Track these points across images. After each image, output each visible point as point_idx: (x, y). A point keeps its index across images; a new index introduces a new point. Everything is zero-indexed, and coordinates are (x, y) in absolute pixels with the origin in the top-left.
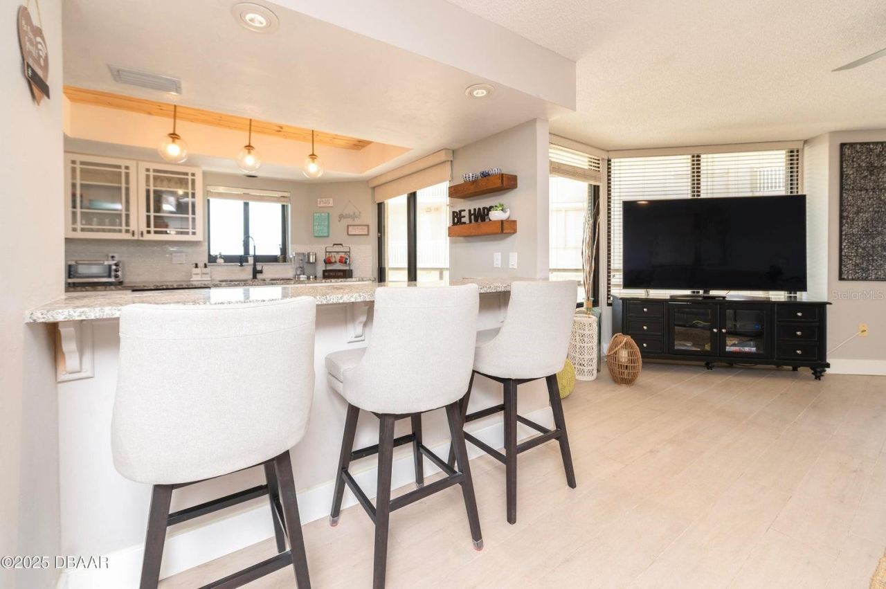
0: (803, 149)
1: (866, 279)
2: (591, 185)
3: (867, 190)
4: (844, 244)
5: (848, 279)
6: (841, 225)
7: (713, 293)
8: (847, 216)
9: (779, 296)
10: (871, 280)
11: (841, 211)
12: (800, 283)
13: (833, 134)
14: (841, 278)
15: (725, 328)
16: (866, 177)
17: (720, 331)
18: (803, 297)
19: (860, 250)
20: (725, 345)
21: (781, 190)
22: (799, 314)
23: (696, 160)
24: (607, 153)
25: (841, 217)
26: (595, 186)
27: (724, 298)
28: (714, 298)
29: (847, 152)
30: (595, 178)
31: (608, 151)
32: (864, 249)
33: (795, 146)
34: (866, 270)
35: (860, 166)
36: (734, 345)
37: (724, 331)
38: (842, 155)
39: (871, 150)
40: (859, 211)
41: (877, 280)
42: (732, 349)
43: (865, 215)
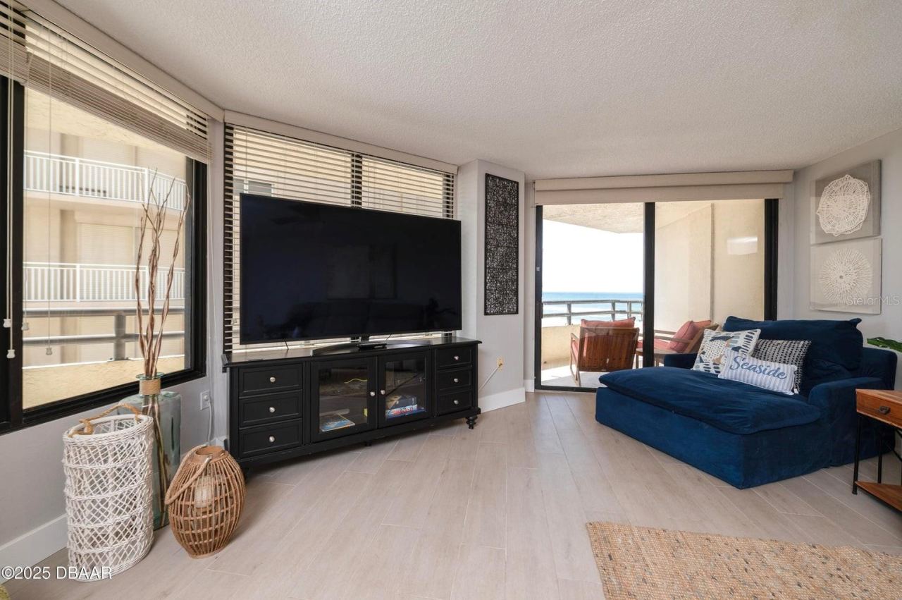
0: (457, 175)
1: (501, 313)
2: (187, 158)
3: (502, 225)
4: (488, 278)
5: (490, 314)
6: (486, 259)
7: (374, 339)
8: (490, 249)
9: (436, 338)
10: (506, 314)
11: (486, 244)
12: (453, 319)
14: (486, 314)
15: (384, 389)
16: (502, 212)
17: (378, 393)
18: (458, 335)
19: (498, 284)
20: (385, 409)
21: (437, 212)
22: (456, 358)
24: (221, 111)
25: (486, 250)
26: (198, 163)
27: (384, 345)
28: (372, 347)
29: (491, 184)
30: (203, 151)
31: (224, 110)
32: (501, 283)
33: (450, 171)
34: (502, 304)
35: (498, 201)
36: (396, 406)
37: (383, 392)
38: (487, 185)
39: (505, 187)
40: (497, 246)
41: (509, 313)
42: (393, 412)
43: (502, 250)
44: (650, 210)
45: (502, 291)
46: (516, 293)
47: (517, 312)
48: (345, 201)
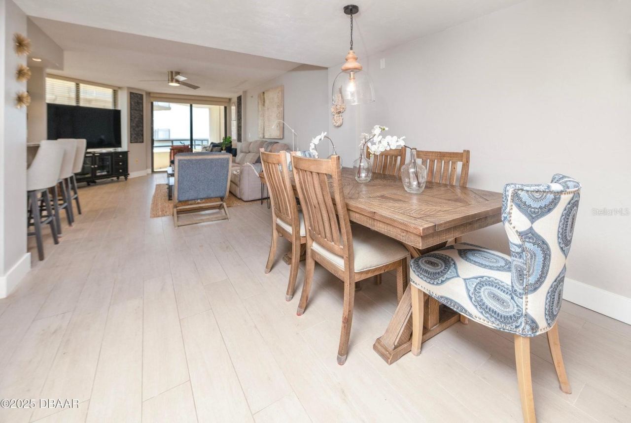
0: (118, 90)
1: (137, 142)
3: (137, 110)
4: (132, 129)
5: (133, 143)
6: (131, 122)
8: (132, 119)
9: (111, 150)
11: (130, 117)
12: (118, 144)
13: (129, 88)
14: (130, 142)
16: (137, 105)
17: (94, 166)
18: (119, 150)
19: (136, 132)
20: (96, 173)
21: (110, 106)
22: (120, 156)
23: (77, 85)
33: (116, 89)
34: (137, 139)
35: (135, 102)
36: (99, 172)
37: (96, 166)
38: (131, 96)
39: (138, 96)
40: (135, 118)
41: (140, 142)
42: (98, 174)
43: (137, 119)
44: (191, 106)
45: (137, 135)
46: (143, 135)
47: (143, 142)
48: (73, 103)
